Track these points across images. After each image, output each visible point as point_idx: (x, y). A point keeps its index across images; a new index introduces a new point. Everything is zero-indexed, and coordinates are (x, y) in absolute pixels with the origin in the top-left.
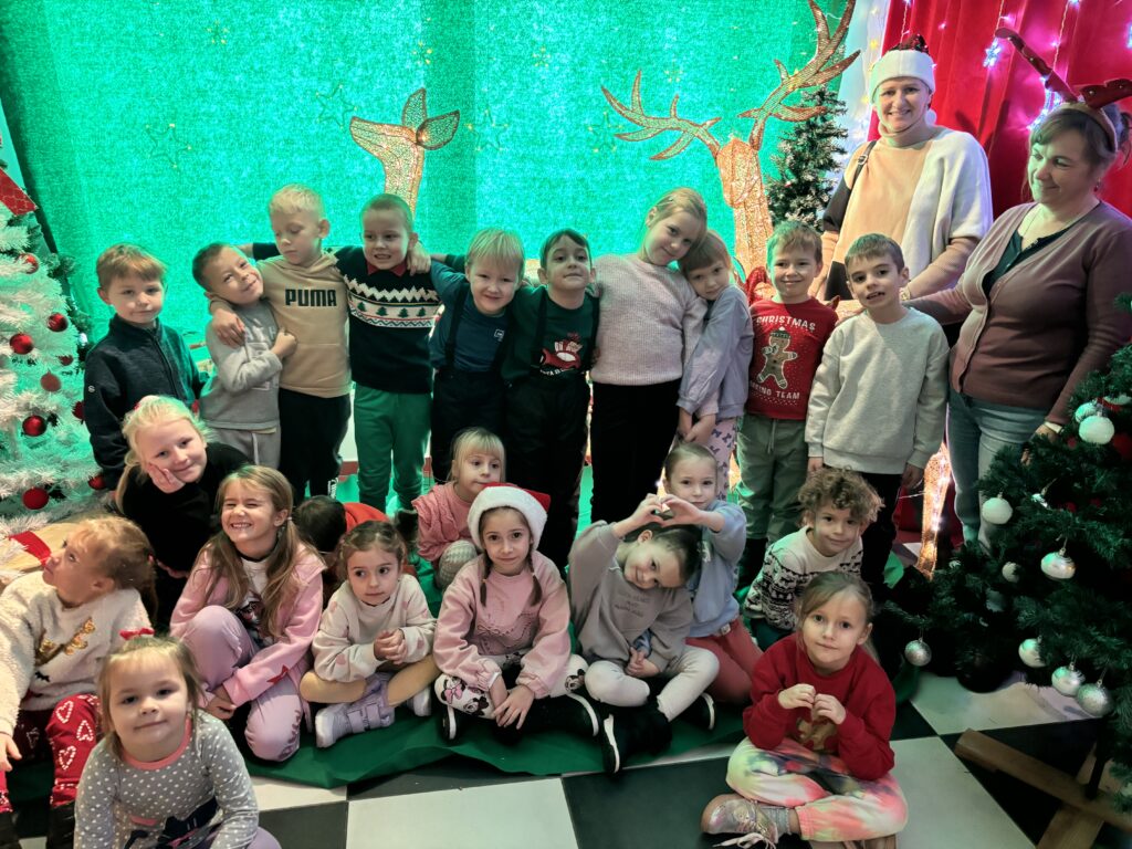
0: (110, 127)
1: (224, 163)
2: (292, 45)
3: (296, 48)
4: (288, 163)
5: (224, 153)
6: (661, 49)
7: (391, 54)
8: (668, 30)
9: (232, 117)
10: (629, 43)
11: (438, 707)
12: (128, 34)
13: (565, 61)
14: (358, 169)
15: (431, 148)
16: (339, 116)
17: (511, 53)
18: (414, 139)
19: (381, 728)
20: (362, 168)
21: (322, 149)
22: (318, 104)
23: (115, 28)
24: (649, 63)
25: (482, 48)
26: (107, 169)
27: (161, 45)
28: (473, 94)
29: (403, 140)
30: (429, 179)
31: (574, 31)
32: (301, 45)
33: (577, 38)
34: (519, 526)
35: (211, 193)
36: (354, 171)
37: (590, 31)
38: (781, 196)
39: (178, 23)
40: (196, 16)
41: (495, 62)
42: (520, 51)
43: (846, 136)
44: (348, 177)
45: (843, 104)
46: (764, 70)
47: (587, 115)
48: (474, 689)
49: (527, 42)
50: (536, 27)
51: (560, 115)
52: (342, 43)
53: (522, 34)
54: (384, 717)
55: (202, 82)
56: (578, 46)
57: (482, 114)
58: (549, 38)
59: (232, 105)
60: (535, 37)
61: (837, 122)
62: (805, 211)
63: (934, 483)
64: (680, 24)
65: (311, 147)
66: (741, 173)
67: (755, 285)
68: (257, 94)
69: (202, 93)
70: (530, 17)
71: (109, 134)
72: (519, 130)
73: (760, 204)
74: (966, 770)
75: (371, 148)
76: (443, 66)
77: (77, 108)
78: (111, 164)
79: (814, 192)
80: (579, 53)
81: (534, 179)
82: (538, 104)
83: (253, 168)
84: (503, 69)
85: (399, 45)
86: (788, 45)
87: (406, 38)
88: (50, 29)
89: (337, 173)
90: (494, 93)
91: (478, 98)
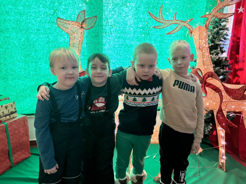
4: (38, 37)
13: (133, 6)
15: (86, 29)
18: (80, 26)
22: (49, 17)
29: (76, 27)
41: (110, 5)
57: (105, 22)
65: (46, 32)
73: (207, 50)
80: (138, 3)
82: (124, 20)
90: (109, 15)
91: (104, 17)
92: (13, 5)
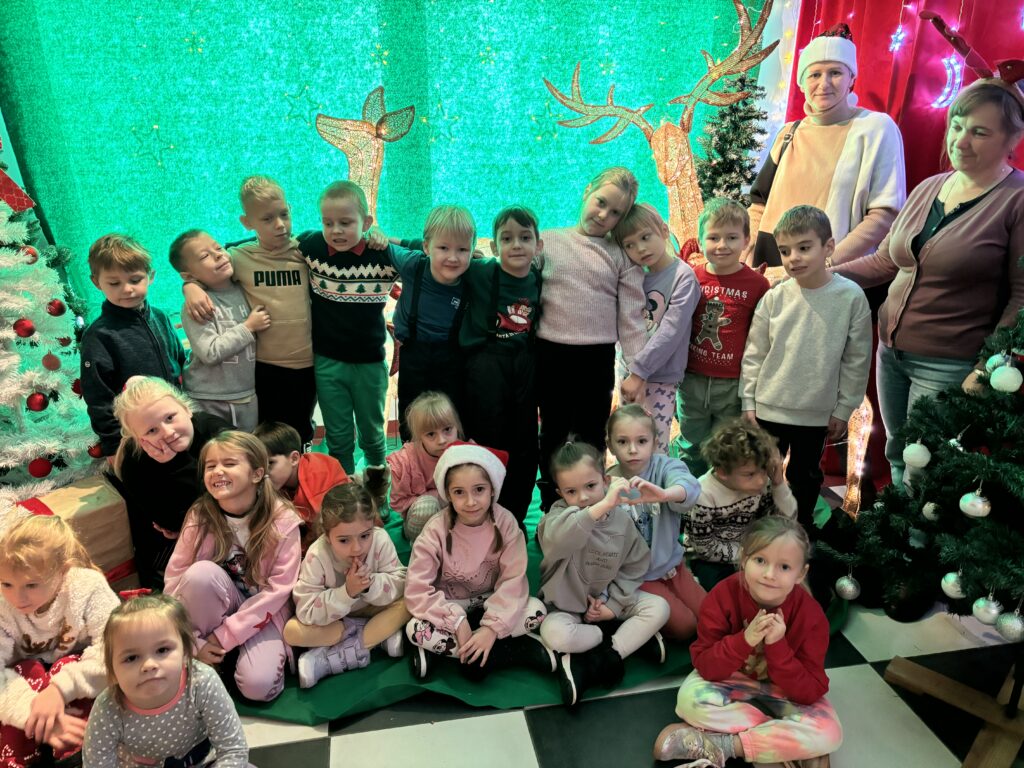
0: (100, 130)
1: (204, 160)
2: (262, 52)
3: (265, 54)
4: (261, 157)
5: (203, 151)
6: (595, 45)
7: (351, 57)
8: (601, 27)
9: (209, 118)
10: (566, 40)
11: (409, 648)
12: (114, 46)
13: (508, 58)
14: (324, 161)
15: (390, 141)
16: (306, 114)
17: (460, 53)
18: (374, 132)
19: (358, 669)
20: (328, 160)
21: (292, 144)
22: (286, 103)
23: (102, 41)
24: (584, 57)
25: (434, 48)
26: (99, 167)
27: (143, 54)
28: (427, 90)
29: (364, 134)
30: (389, 168)
31: (516, 31)
32: (270, 51)
33: (520, 38)
34: (482, 482)
35: (192, 186)
36: (321, 163)
37: (531, 31)
38: (709, 174)
39: (159, 36)
40: (174, 28)
41: (446, 61)
42: (468, 51)
43: (766, 118)
44: (316, 169)
45: (763, 89)
46: (689, 61)
47: (530, 107)
48: (442, 631)
49: (474, 41)
50: (481, 27)
51: (505, 107)
52: (307, 48)
53: (470, 35)
54: (361, 659)
55: (182, 88)
56: (520, 45)
57: (435, 108)
58: (494, 38)
59: (209, 107)
60: (481, 37)
61: (757, 105)
62: (731, 187)
63: (857, 431)
64: (612, 21)
65: (282, 143)
66: (673, 153)
67: (688, 255)
68: (232, 96)
69: (182, 97)
70: (476, 19)
71: (99, 136)
72: (468, 121)
73: (691, 181)
74: (895, 693)
75: (336, 142)
76: (399, 67)
77: (70, 113)
78: (102, 163)
79: (738, 170)
80: (521, 50)
81: (484, 166)
82: (486, 98)
83: (230, 163)
84: (453, 67)
85: (358, 48)
86: (710, 37)
87: (365, 42)
88: (44, 43)
89: (305, 165)
90: (445, 89)
91: (431, 94)
92: (194, 75)
